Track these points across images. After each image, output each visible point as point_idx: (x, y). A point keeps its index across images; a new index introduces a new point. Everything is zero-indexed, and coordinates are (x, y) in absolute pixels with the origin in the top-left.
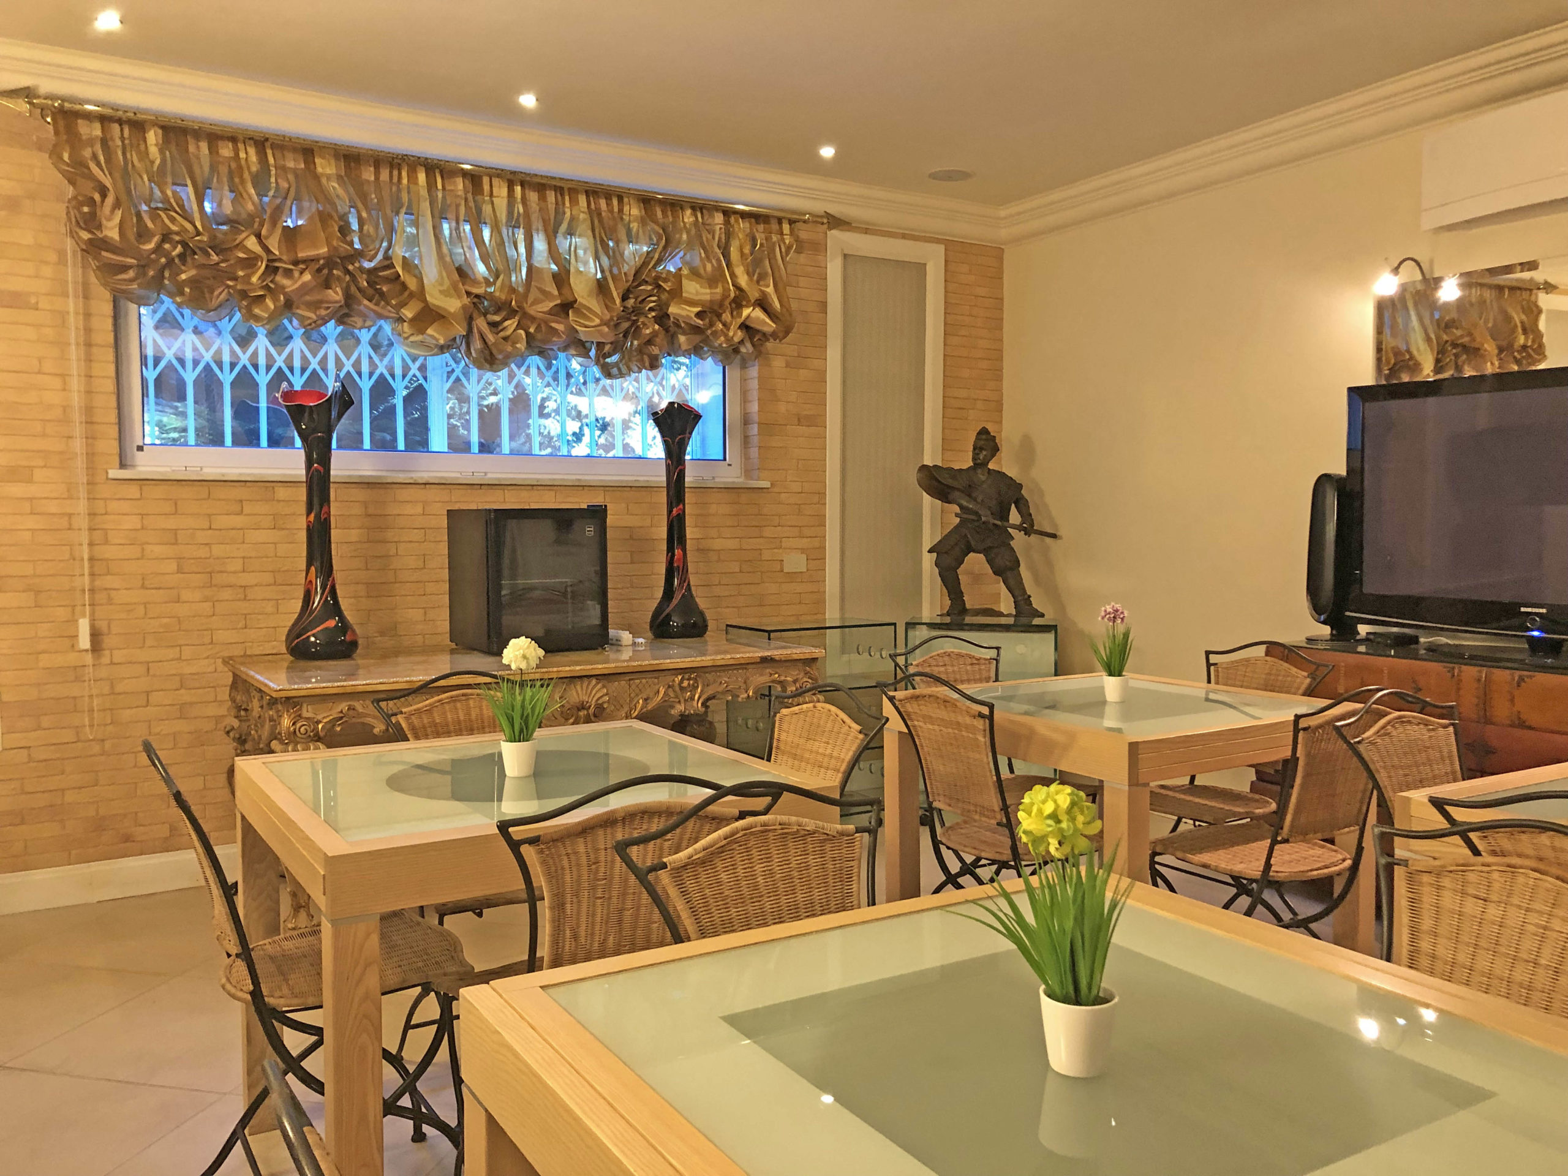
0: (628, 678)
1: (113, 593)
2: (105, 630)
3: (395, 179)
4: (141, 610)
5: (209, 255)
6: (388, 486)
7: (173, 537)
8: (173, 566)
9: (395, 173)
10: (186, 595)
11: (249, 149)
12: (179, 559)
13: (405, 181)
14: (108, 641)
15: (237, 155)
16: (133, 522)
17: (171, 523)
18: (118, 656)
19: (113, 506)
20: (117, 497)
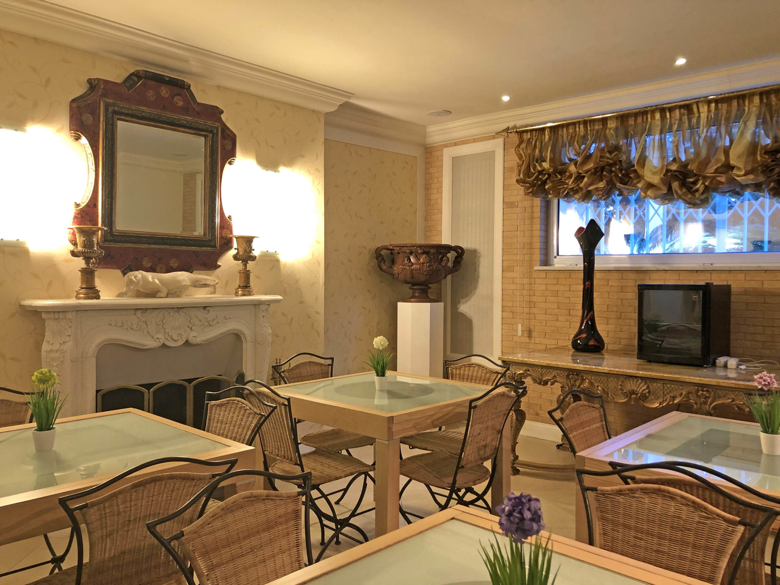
0: (662, 382)
1: (536, 315)
2: (533, 330)
3: (645, 120)
4: (544, 323)
5: (557, 176)
6: (647, 272)
7: (556, 294)
8: (556, 306)
9: (645, 117)
10: (560, 318)
11: (581, 126)
12: (558, 303)
13: (649, 120)
14: (534, 334)
15: (575, 130)
16: (543, 287)
17: (556, 288)
18: (537, 340)
19: (537, 281)
20: (539, 277)
